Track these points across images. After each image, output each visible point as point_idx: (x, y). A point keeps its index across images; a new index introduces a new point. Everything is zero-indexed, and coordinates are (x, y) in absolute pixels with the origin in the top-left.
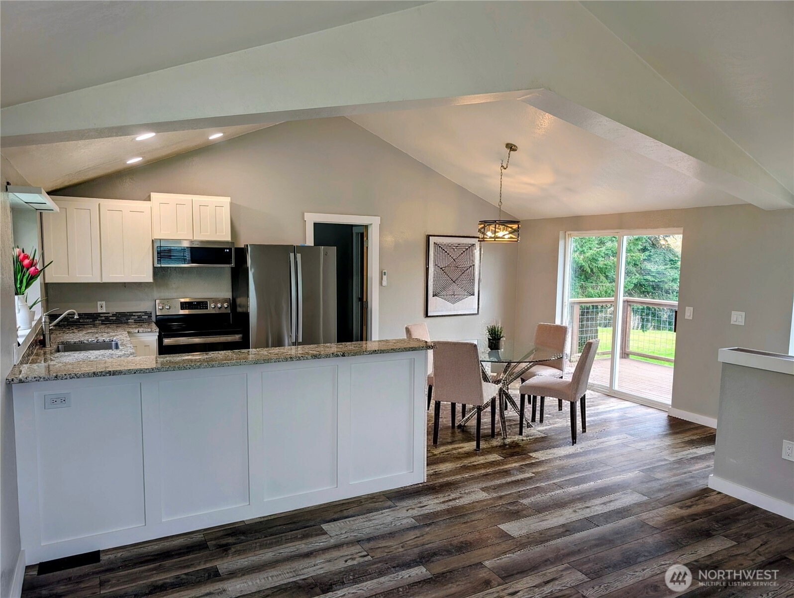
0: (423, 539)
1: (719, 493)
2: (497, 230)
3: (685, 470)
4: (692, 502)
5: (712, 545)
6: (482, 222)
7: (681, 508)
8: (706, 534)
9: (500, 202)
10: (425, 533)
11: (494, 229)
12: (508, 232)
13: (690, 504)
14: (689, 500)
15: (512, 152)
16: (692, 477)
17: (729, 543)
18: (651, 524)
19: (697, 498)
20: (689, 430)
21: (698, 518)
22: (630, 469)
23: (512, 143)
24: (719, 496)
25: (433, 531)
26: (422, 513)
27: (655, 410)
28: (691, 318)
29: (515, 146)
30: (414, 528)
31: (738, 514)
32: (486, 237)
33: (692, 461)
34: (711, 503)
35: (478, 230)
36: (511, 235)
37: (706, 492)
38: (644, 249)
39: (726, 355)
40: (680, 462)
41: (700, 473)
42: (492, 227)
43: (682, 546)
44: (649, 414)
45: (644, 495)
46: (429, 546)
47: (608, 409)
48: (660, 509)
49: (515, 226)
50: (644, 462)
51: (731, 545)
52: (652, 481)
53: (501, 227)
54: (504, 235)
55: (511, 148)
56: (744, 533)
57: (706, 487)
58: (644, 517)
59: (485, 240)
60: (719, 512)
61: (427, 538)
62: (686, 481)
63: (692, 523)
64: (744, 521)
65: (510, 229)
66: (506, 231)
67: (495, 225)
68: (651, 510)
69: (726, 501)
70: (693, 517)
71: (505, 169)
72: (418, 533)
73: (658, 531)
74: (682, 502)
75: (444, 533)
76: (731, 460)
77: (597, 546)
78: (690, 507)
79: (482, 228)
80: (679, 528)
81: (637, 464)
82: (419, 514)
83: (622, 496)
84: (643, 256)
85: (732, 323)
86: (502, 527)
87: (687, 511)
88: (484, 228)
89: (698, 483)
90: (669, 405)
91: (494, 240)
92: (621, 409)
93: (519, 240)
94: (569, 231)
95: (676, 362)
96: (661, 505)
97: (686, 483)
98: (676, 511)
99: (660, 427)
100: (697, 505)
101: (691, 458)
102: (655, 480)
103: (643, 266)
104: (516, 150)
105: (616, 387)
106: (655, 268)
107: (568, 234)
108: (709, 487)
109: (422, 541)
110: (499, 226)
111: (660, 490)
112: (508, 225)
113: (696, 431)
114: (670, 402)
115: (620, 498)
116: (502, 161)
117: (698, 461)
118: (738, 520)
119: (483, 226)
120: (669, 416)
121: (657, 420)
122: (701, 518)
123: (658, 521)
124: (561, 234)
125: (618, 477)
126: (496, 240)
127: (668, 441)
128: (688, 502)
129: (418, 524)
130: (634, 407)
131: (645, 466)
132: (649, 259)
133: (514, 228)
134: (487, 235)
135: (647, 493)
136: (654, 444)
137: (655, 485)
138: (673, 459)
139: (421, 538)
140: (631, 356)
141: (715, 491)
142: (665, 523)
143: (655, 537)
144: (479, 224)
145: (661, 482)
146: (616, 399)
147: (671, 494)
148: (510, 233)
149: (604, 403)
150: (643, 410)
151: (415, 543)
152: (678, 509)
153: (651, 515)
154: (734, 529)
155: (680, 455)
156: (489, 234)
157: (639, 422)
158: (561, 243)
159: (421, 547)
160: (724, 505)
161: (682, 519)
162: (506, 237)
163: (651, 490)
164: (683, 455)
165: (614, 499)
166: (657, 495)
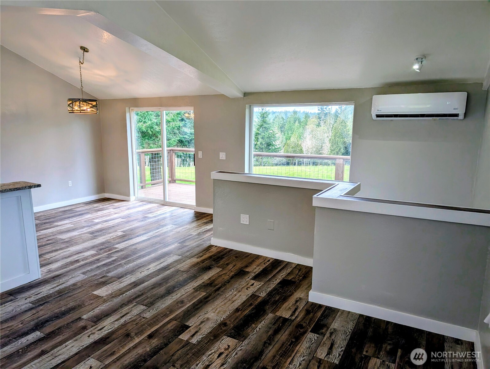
0: (38, 315)
1: (216, 246)
2: (81, 105)
3: (201, 238)
4: (203, 254)
5: (211, 273)
6: (70, 100)
7: (198, 258)
8: (209, 268)
9: (82, 86)
10: (40, 310)
11: (79, 104)
12: (89, 107)
13: (202, 255)
14: (202, 253)
15: (85, 53)
16: (204, 241)
17: (218, 270)
18: (182, 270)
19: (205, 251)
20: (205, 217)
21: (205, 261)
22: (173, 243)
23: (85, 47)
24: (216, 248)
25: (45, 307)
26: (37, 298)
27: (188, 209)
28: (201, 157)
29: (87, 49)
30: (31, 309)
31: (224, 255)
32: (74, 110)
33: (205, 233)
34: (212, 252)
35: (68, 105)
36: (91, 109)
37: (211, 246)
38: (182, 120)
39: (215, 175)
40: (199, 234)
41: (208, 238)
42: (78, 103)
43: (196, 277)
44: (185, 212)
45: (179, 256)
46: (43, 317)
47: (162, 213)
48: (187, 261)
49: (94, 103)
50: (181, 238)
51: (219, 271)
52: (184, 247)
53: (85, 103)
54: (87, 109)
55: (84, 50)
56: (226, 263)
57: (210, 245)
58: (179, 267)
59: (74, 112)
60: (215, 256)
61: (41, 313)
62: (201, 243)
63: (202, 265)
64: (226, 257)
65: (91, 105)
66: (88, 106)
67: (80, 102)
68: (182, 263)
69: (219, 250)
70: (203, 261)
71: (82, 64)
72: (34, 311)
73: (185, 272)
74: (198, 255)
75: (54, 306)
76: (220, 228)
77: (152, 289)
78: (202, 256)
79: (70, 104)
80: (196, 268)
81: (177, 240)
82: (35, 299)
83: (168, 259)
84: (181, 124)
85: (220, 159)
86: (95, 293)
87: (201, 259)
88: (72, 103)
89: (206, 244)
90: (194, 206)
91: (80, 112)
92: (170, 211)
93: (98, 112)
94: (131, 107)
95: (196, 182)
96: (187, 259)
97: (201, 245)
98: (195, 260)
99: (190, 218)
100: (205, 254)
101: (204, 231)
102: (186, 246)
103: (182, 130)
104: (88, 52)
105: (167, 200)
106: (189, 131)
107: (132, 109)
108: (212, 244)
109: (37, 316)
110: (83, 103)
111: (188, 251)
112: (89, 102)
113: (208, 217)
114: (195, 204)
115: (167, 260)
116: (80, 58)
117: (208, 232)
118: (224, 258)
119: (71, 102)
120: (195, 211)
121: (189, 214)
122: (207, 261)
123: (186, 267)
124: (127, 109)
125: (166, 249)
126: (81, 112)
127: (195, 224)
128: (201, 254)
129: (35, 306)
130: (177, 209)
131: (181, 240)
132: (185, 126)
133: (93, 104)
134: (74, 109)
135: (181, 254)
136: (186, 228)
137: (186, 249)
138: (196, 233)
139: (37, 314)
140: (177, 181)
141: (214, 246)
142: (189, 267)
143: (184, 276)
144: (68, 101)
145: (189, 247)
146: (167, 206)
147: (193, 252)
148: (91, 107)
149: (161, 210)
150: (182, 210)
151: (32, 318)
152: (196, 259)
153: (182, 265)
154: (222, 262)
155: (199, 231)
156: (76, 108)
157: (180, 217)
158: (128, 115)
159: (36, 320)
160: (218, 252)
161: (198, 263)
162: (89, 110)
163: (183, 252)
164: (201, 231)
165: (163, 261)
166: (186, 254)
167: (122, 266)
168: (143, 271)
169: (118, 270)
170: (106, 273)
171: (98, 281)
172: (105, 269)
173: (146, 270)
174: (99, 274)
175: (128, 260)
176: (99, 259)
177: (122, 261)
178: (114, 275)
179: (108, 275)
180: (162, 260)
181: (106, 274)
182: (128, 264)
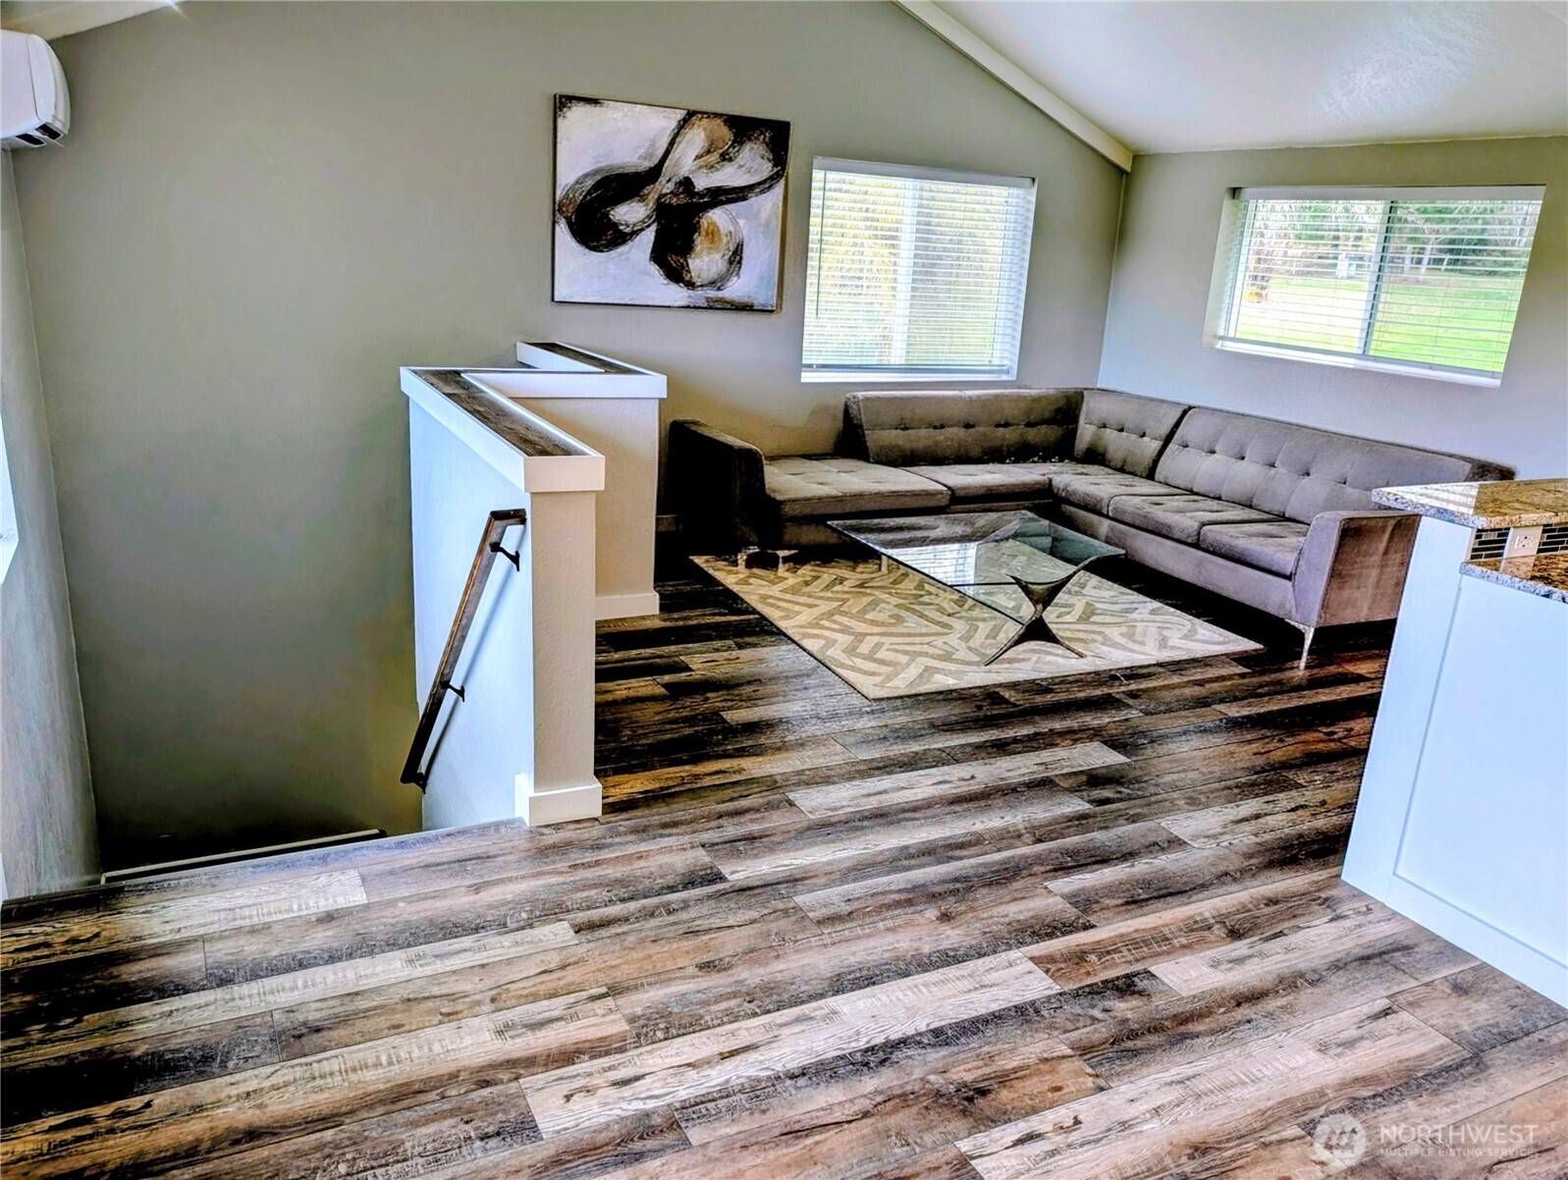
165: (871, 798)
166: (761, 800)
167: (1034, 827)
168: (963, 780)
169: (1047, 814)
170: (1094, 816)
171: (1120, 792)
172: (1099, 837)
173: (949, 782)
174: (1121, 821)
175: (999, 850)
176: (1127, 903)
177: (1025, 857)
178: (1066, 798)
179: (1087, 806)
180: (872, 804)
181: (1092, 812)
182: (1006, 830)
